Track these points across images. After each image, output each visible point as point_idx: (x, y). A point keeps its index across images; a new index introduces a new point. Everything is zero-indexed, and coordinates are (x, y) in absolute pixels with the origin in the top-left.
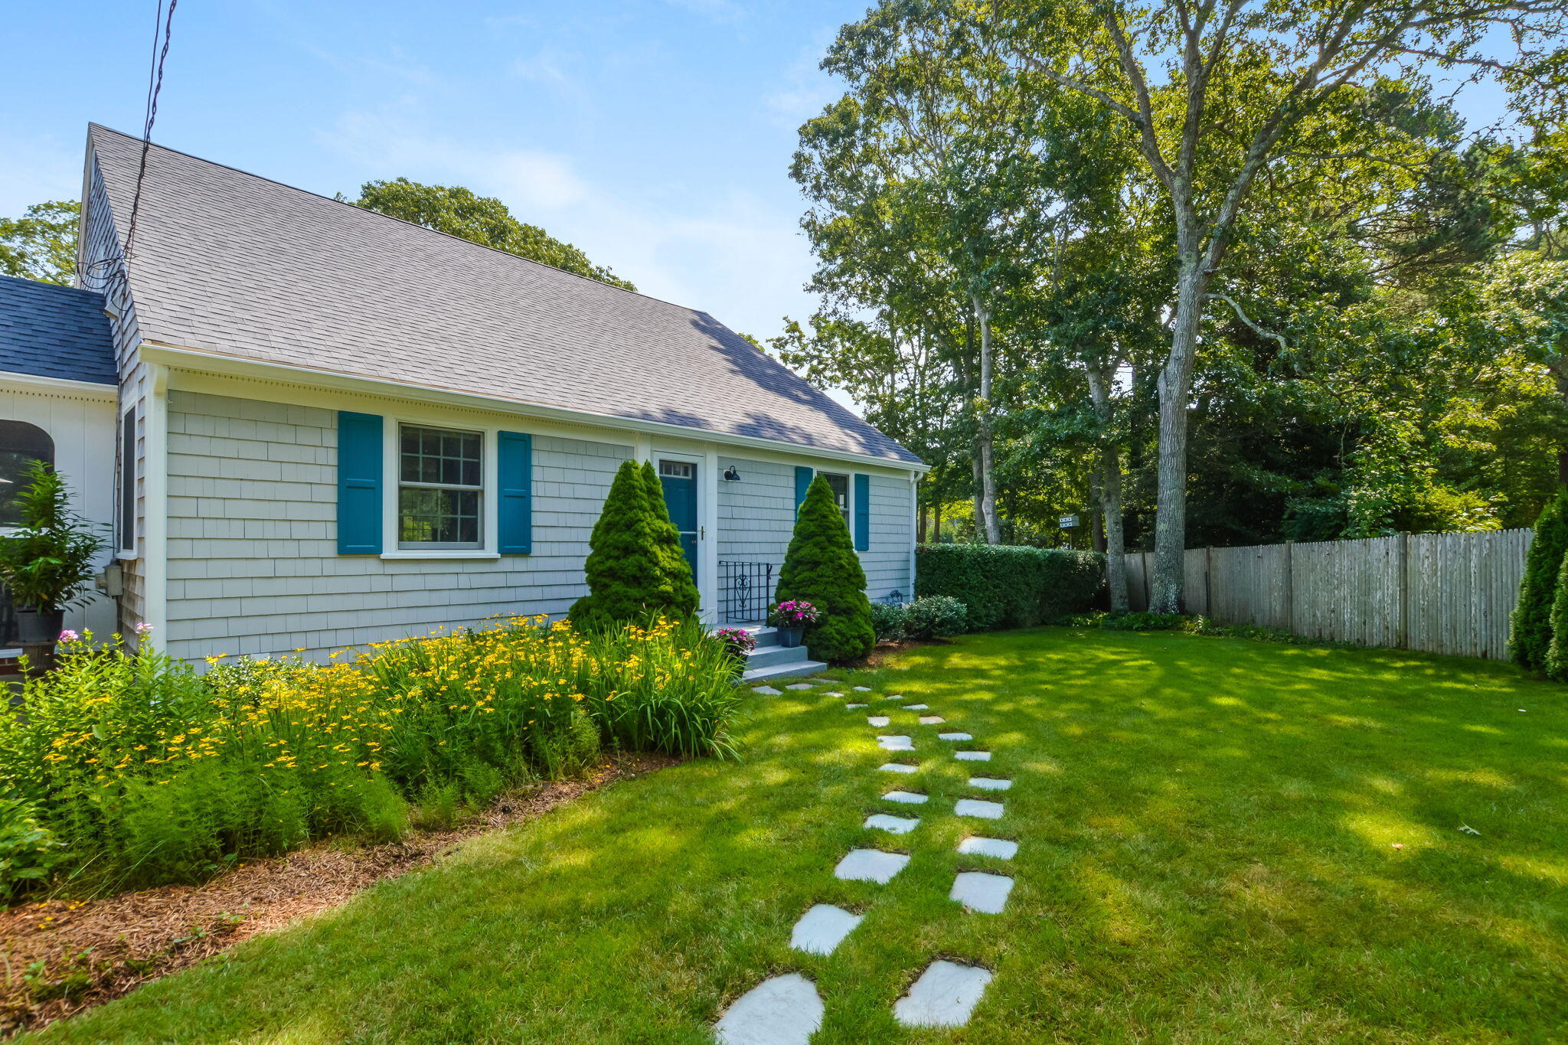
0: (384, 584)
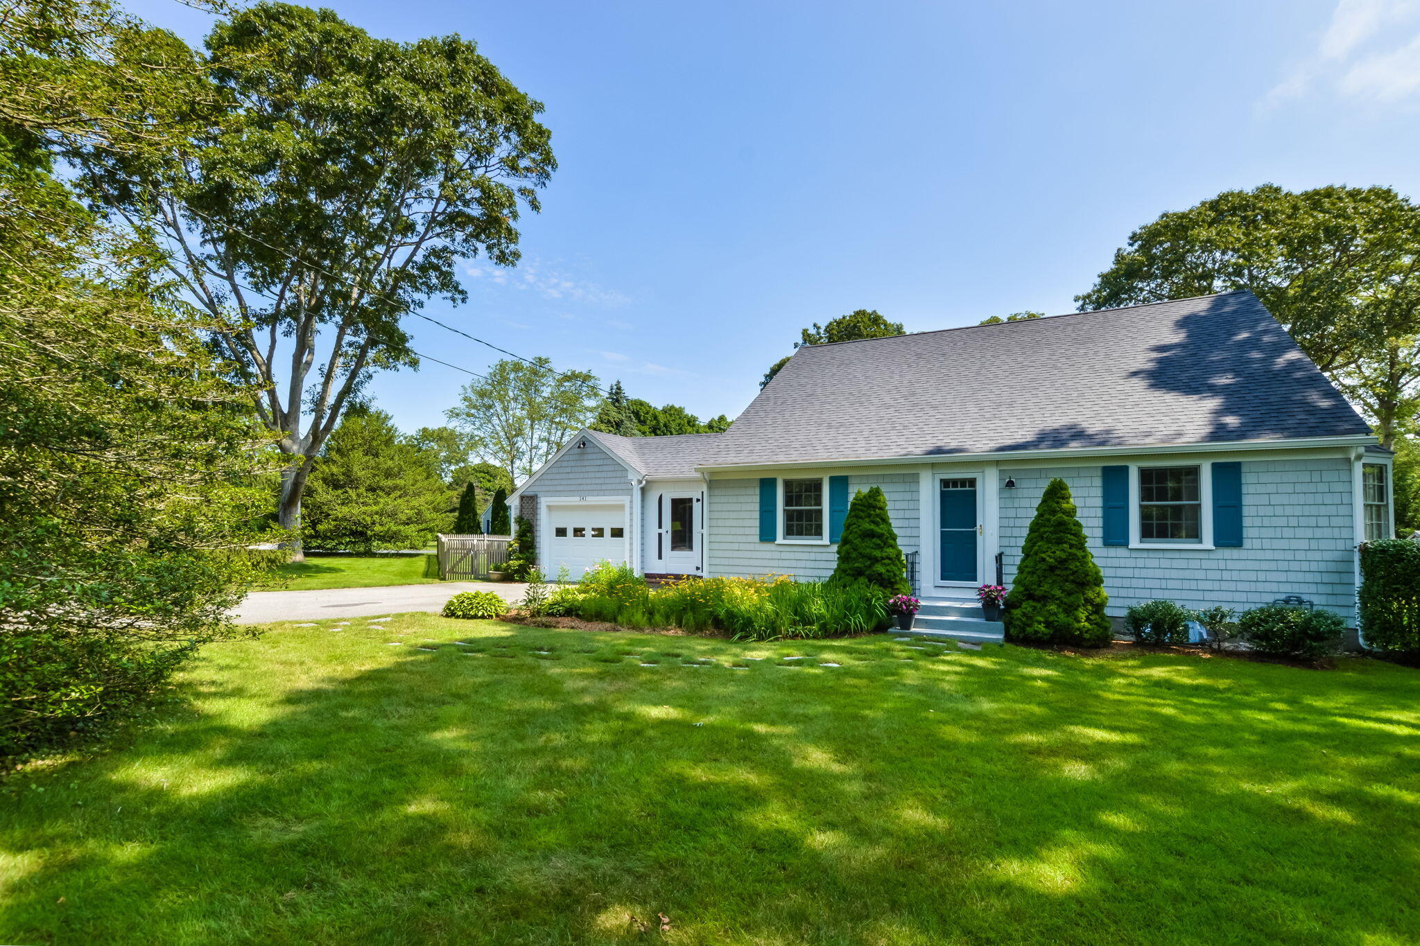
0: (777, 555)
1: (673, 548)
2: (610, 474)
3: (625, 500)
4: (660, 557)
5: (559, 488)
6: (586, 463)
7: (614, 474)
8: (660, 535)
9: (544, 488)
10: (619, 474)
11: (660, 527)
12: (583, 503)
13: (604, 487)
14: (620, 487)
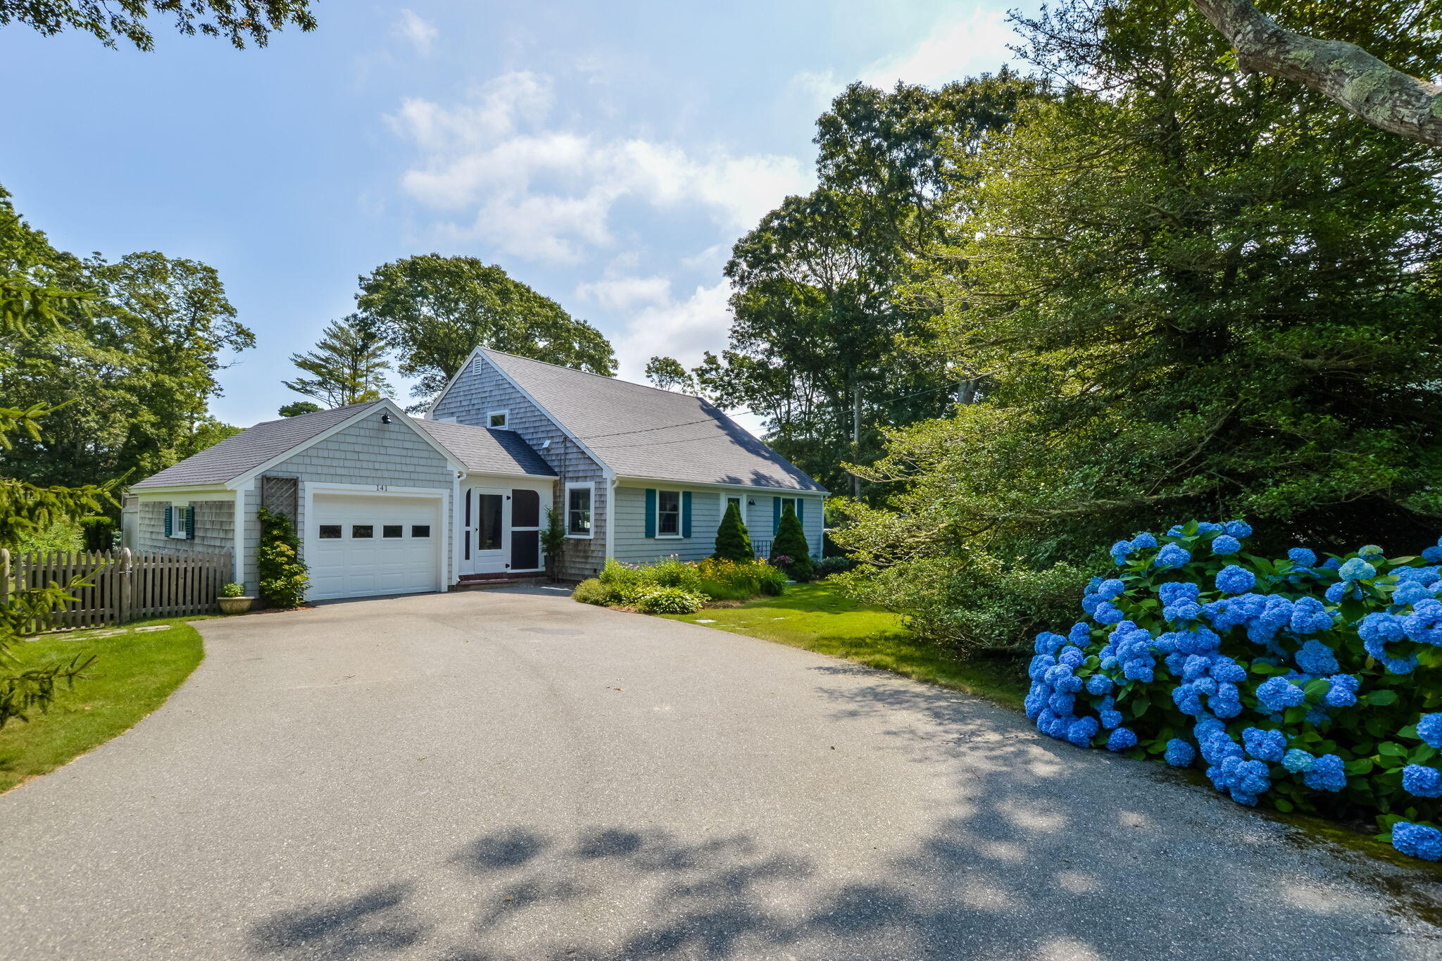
0: (656, 548)
1: (481, 547)
2: (422, 462)
3: (445, 493)
4: (467, 557)
5: (340, 471)
6: (386, 443)
7: (429, 462)
8: (468, 533)
9: (310, 469)
10: (435, 463)
11: (468, 524)
12: (381, 494)
13: (414, 476)
14: (436, 477)
